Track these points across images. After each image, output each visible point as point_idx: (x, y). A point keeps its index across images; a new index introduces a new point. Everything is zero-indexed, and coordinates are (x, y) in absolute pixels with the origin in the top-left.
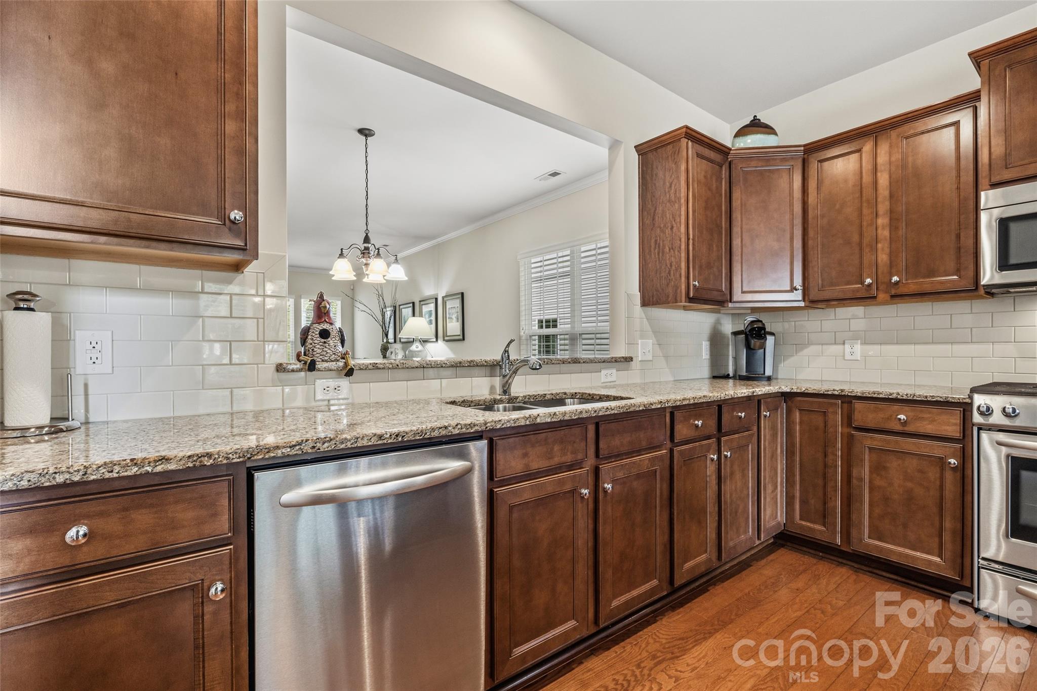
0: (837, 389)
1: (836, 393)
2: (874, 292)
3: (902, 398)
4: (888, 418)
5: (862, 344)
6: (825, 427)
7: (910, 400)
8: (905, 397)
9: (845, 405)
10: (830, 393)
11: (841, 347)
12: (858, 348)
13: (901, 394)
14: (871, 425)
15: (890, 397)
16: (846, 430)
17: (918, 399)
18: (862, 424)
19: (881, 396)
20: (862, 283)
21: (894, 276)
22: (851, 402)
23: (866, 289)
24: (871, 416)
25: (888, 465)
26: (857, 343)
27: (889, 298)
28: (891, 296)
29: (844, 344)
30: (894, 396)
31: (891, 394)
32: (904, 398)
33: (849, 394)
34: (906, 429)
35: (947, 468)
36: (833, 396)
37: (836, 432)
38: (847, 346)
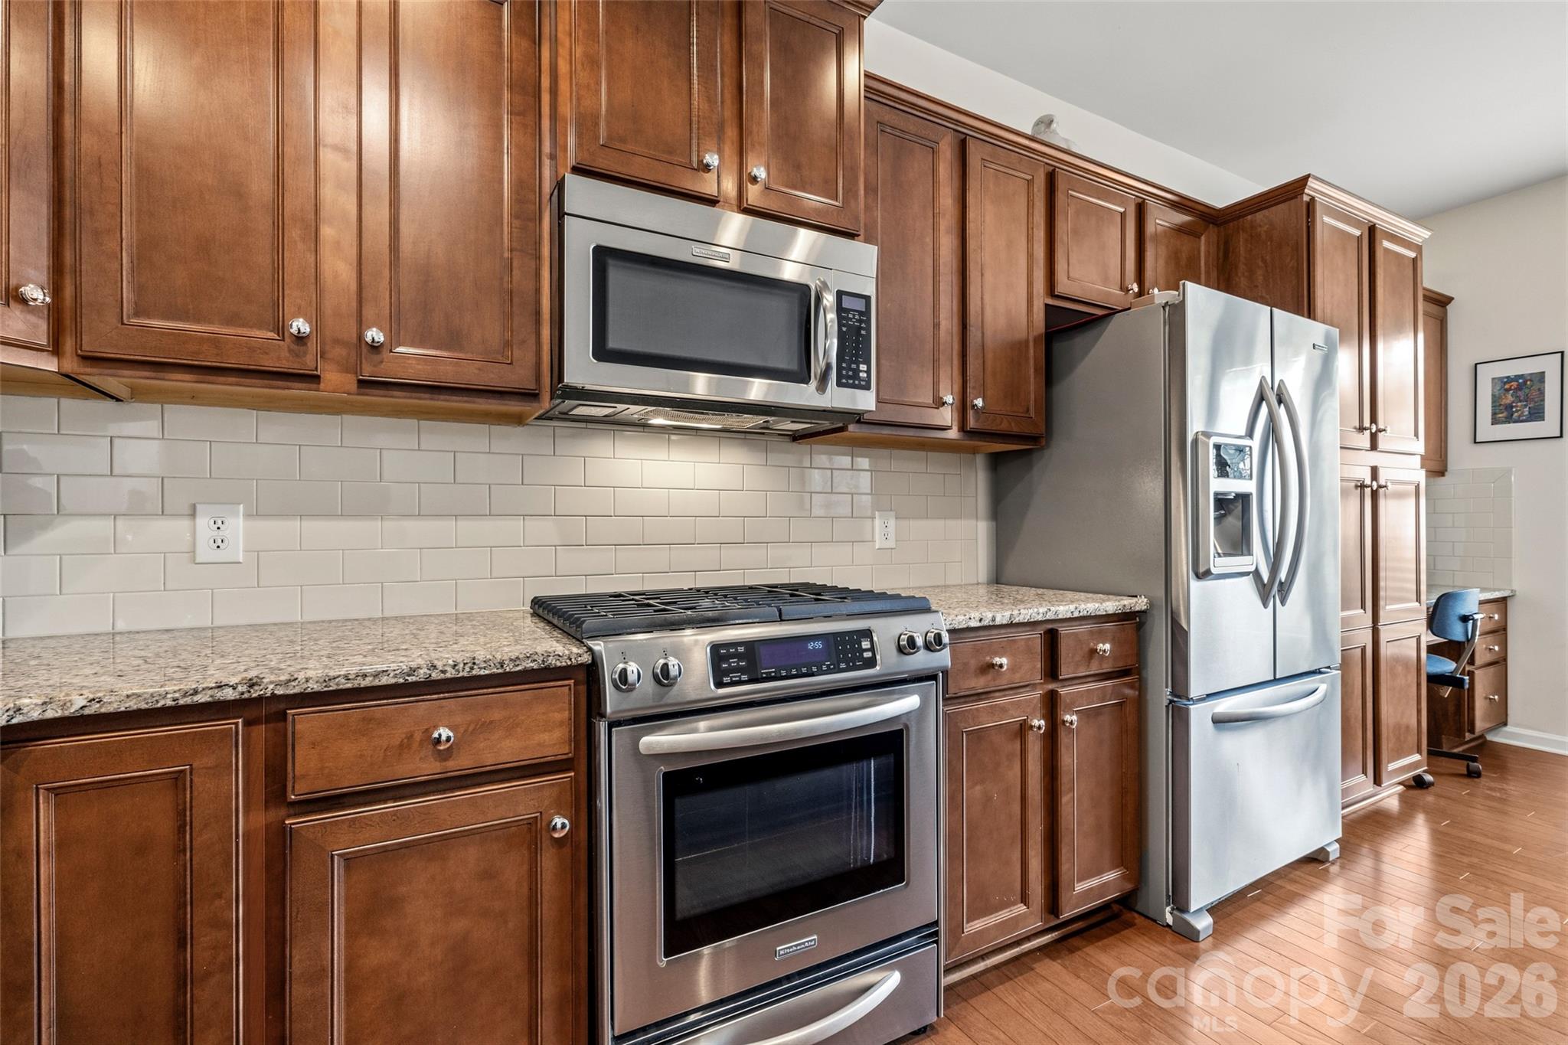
0: (233, 681)
1: (229, 694)
2: (309, 361)
3: (442, 676)
4: (401, 745)
5: (248, 516)
6: (181, 830)
7: (463, 678)
8: (451, 674)
9: (261, 731)
10: (201, 698)
11: (184, 524)
12: (237, 526)
13: (439, 664)
14: (350, 781)
15: (410, 679)
16: (261, 819)
17: (482, 672)
18: (321, 784)
19: (385, 680)
20: (280, 328)
21: (369, 327)
22: (283, 716)
23: (290, 351)
24: (349, 749)
25: (403, 890)
26: (236, 514)
27: (354, 387)
28: (360, 382)
29: (193, 515)
30: (422, 674)
31: (413, 671)
32: (448, 675)
33: (280, 692)
34: (451, 764)
35: (546, 843)
36: (218, 709)
37: (226, 837)
38: (203, 523)
